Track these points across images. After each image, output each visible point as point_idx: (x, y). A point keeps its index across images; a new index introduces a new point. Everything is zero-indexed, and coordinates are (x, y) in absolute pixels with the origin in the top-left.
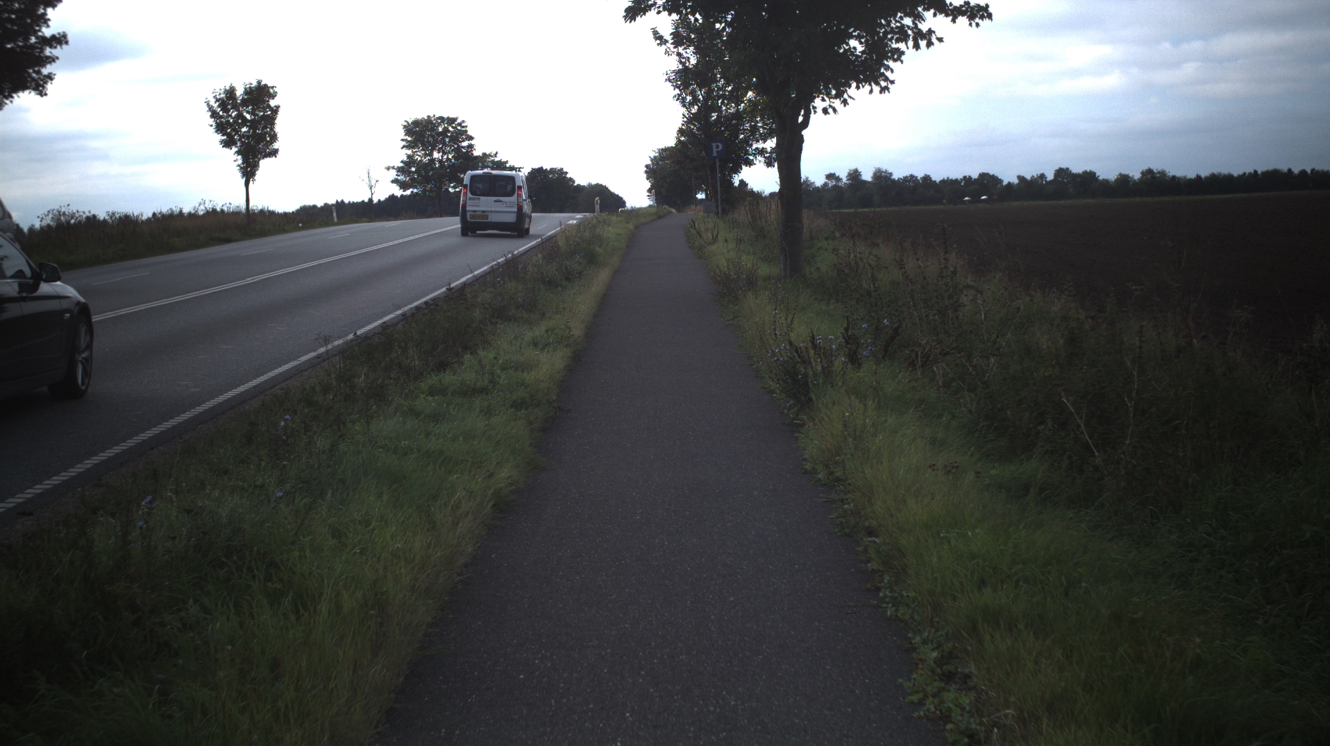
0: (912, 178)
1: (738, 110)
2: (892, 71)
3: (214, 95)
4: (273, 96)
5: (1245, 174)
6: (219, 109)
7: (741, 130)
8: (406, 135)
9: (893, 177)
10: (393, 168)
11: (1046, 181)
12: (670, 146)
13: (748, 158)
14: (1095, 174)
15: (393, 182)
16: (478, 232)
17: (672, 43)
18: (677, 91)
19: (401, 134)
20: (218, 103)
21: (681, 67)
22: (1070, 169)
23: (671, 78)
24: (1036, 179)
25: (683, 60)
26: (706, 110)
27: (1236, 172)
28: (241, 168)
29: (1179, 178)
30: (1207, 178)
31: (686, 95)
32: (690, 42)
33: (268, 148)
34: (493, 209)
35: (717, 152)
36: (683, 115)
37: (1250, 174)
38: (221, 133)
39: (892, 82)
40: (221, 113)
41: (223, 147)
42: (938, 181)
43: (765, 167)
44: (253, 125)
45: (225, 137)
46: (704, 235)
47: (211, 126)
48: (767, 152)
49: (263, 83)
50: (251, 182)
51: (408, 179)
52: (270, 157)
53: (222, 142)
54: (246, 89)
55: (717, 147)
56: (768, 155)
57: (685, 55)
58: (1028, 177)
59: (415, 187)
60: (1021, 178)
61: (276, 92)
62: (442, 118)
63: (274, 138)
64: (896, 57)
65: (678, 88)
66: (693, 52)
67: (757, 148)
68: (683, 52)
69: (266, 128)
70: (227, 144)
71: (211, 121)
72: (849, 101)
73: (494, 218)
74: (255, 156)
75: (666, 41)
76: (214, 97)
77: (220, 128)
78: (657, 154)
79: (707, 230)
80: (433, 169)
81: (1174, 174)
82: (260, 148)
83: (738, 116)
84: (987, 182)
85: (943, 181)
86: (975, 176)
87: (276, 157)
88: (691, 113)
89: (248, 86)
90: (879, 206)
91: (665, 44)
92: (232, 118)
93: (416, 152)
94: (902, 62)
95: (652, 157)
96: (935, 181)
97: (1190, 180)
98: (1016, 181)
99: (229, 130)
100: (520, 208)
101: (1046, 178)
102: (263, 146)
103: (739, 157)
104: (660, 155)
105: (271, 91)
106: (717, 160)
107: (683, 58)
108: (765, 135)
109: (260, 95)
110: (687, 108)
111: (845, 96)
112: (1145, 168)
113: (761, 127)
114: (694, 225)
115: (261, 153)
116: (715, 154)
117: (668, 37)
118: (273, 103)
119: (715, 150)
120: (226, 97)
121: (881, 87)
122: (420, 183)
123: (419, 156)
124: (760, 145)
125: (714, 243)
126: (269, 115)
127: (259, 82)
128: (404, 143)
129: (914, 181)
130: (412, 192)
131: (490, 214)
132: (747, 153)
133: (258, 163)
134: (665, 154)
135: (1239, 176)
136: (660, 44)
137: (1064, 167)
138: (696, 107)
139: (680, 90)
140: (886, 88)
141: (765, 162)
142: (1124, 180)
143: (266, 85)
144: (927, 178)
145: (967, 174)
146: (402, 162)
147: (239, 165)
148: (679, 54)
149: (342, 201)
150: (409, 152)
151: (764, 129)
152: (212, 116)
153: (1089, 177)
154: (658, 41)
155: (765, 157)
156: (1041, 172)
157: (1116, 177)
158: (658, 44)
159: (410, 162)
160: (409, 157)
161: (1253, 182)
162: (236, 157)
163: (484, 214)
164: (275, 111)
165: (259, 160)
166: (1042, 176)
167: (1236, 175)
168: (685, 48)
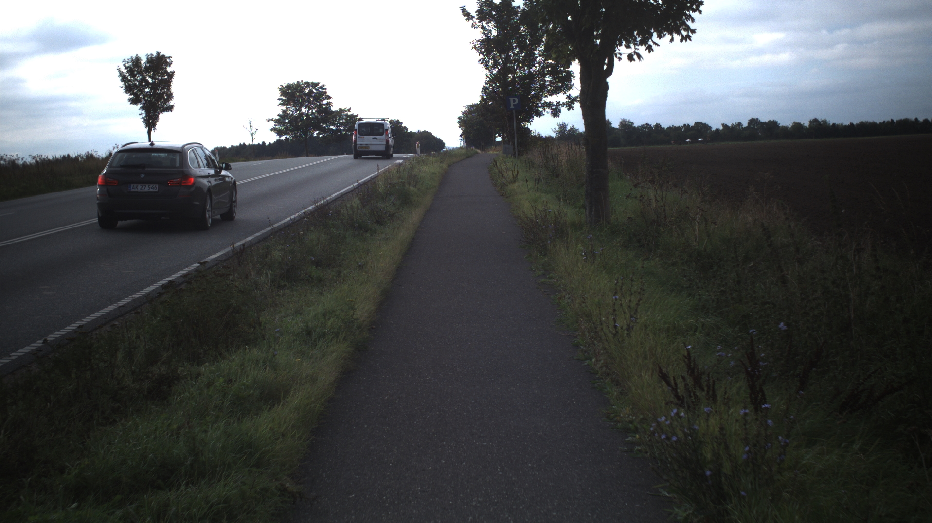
0: (648, 126)
1: (529, 72)
2: (693, 21)
3: (124, 63)
4: (170, 64)
5: (884, 122)
6: (128, 75)
7: (532, 87)
8: (281, 96)
9: (634, 126)
10: (272, 120)
11: (742, 127)
12: (476, 103)
13: (538, 110)
14: (777, 122)
15: (272, 130)
16: (363, 157)
17: (477, 19)
18: (482, 56)
19: (278, 94)
20: (127, 70)
21: (484, 37)
22: (759, 119)
23: (477, 46)
24: (735, 126)
25: (487, 32)
26: (505, 71)
27: (878, 121)
28: (145, 120)
29: (837, 125)
30: (857, 125)
31: (489, 59)
32: (492, 18)
33: (166, 105)
34: (372, 143)
35: (514, 105)
36: (487, 76)
37: (888, 122)
38: (129, 93)
39: (693, 31)
40: (129, 78)
41: (131, 103)
42: (666, 128)
43: (552, 117)
44: (154, 86)
45: (132, 96)
46: (505, 175)
47: (122, 87)
48: (553, 106)
49: (161, 54)
50: (152, 131)
51: (283, 128)
52: (167, 111)
53: (130, 100)
54: (148, 59)
55: (514, 101)
56: (554, 107)
57: (488, 28)
58: (730, 125)
59: (288, 134)
60: (725, 126)
61: (172, 61)
62: (307, 83)
63: (170, 96)
64: (694, 7)
65: (483, 54)
66: (494, 26)
67: (545, 102)
68: (486, 25)
69: (164, 89)
70: (134, 101)
71: (122, 84)
72: (654, 47)
73: (372, 148)
74: (155, 111)
75: (473, 17)
76: (124, 65)
77: (128, 89)
78: (466, 109)
79: (507, 169)
80: (301, 121)
81: (834, 122)
82: (159, 105)
83: (531, 77)
84: (701, 129)
85: (669, 128)
86: (692, 124)
87: (172, 111)
88: (493, 74)
89: (150, 57)
90: (625, 146)
91: (472, 19)
92: (138, 81)
93: (289, 108)
94: (701, 12)
95: (463, 111)
96: (664, 128)
97: (846, 126)
98: (721, 128)
99: (135, 91)
100: (387, 142)
101: (742, 125)
102: (162, 103)
103: (531, 108)
104: (469, 110)
105: (168, 60)
106: (514, 112)
107: (486, 30)
108: (552, 91)
109: (159, 63)
110: (489, 70)
111: (650, 43)
112: (812, 118)
113: (548, 85)
114: (496, 165)
115: (160, 108)
116: (512, 107)
117: (474, 14)
118: (169, 70)
119: (512, 103)
120: (133, 64)
121: (682, 36)
122: (292, 131)
123: (291, 111)
124: (548, 99)
125: (514, 182)
126: (166, 79)
127: (158, 53)
128: (280, 101)
129: (648, 128)
130: (286, 137)
131: (370, 146)
132: (537, 106)
133: (158, 116)
134: (473, 109)
135: (880, 123)
136: (468, 19)
137: (755, 117)
138: (497, 70)
139: (484, 56)
140: (688, 37)
141: (552, 113)
142: (797, 126)
143: (163, 56)
144: (658, 126)
145: (687, 123)
146: (278, 115)
147: (143, 118)
148: (483, 27)
149: (244, 144)
150: (284, 108)
151: (551, 86)
152: (122, 80)
153: (773, 124)
154: (466, 17)
155: (552, 109)
156: (739, 122)
157: (792, 125)
158: (466, 20)
159: (284, 115)
160: (284, 112)
161: (890, 127)
162: (140, 111)
163: (367, 146)
164: (171, 75)
165: (159, 114)
166: (740, 124)
167: (878, 122)
168: (488, 23)
